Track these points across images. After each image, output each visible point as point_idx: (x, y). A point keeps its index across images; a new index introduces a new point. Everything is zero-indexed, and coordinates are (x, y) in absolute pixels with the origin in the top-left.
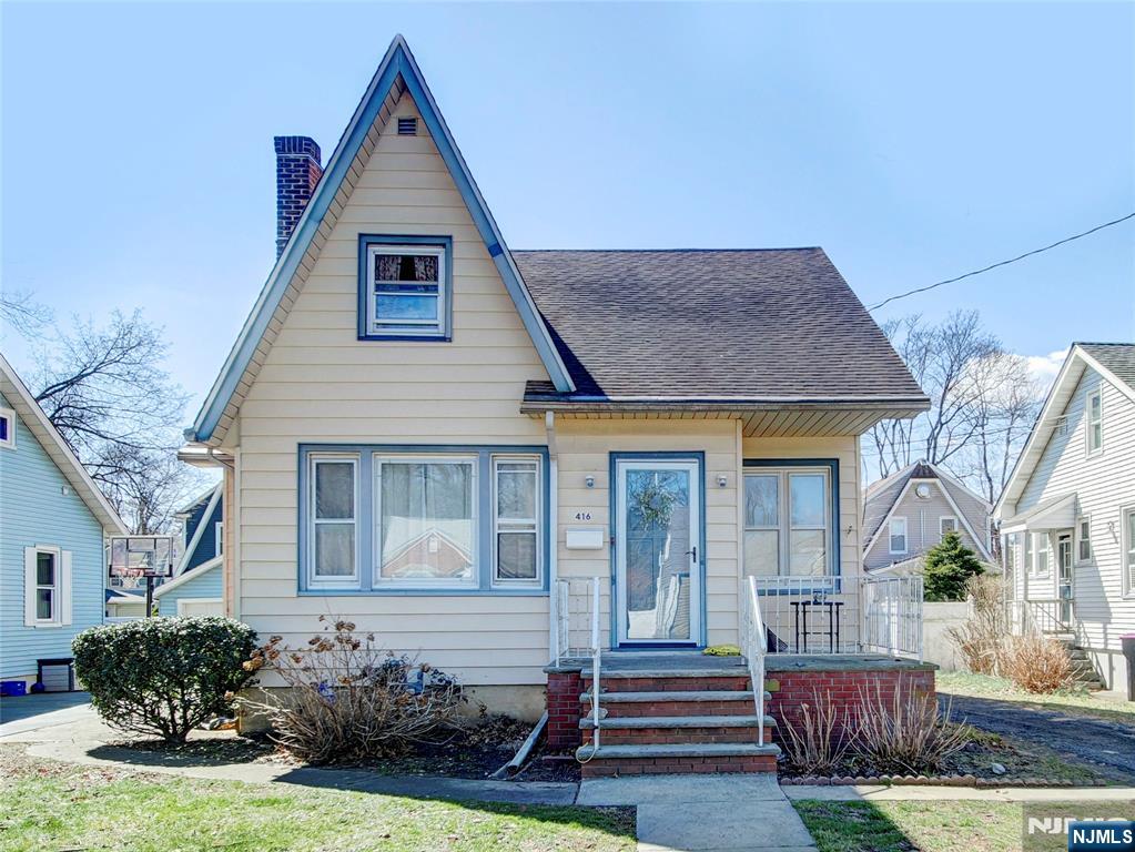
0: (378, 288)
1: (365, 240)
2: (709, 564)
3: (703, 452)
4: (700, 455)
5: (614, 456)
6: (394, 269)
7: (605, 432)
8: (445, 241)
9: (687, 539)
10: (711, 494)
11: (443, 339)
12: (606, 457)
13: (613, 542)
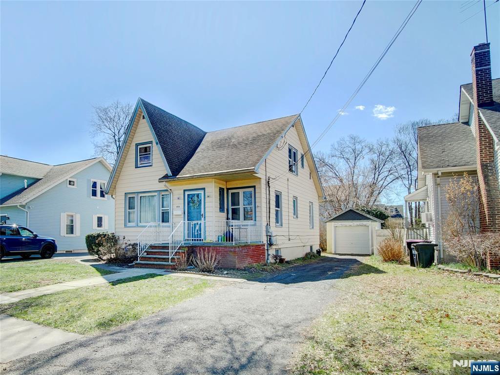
0: (140, 155)
1: (137, 145)
2: (206, 218)
3: (204, 188)
4: (204, 189)
5: (184, 191)
6: (143, 150)
7: (182, 185)
8: (151, 142)
9: (201, 212)
10: (207, 199)
11: (151, 166)
12: (183, 191)
13: (184, 213)
